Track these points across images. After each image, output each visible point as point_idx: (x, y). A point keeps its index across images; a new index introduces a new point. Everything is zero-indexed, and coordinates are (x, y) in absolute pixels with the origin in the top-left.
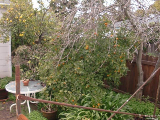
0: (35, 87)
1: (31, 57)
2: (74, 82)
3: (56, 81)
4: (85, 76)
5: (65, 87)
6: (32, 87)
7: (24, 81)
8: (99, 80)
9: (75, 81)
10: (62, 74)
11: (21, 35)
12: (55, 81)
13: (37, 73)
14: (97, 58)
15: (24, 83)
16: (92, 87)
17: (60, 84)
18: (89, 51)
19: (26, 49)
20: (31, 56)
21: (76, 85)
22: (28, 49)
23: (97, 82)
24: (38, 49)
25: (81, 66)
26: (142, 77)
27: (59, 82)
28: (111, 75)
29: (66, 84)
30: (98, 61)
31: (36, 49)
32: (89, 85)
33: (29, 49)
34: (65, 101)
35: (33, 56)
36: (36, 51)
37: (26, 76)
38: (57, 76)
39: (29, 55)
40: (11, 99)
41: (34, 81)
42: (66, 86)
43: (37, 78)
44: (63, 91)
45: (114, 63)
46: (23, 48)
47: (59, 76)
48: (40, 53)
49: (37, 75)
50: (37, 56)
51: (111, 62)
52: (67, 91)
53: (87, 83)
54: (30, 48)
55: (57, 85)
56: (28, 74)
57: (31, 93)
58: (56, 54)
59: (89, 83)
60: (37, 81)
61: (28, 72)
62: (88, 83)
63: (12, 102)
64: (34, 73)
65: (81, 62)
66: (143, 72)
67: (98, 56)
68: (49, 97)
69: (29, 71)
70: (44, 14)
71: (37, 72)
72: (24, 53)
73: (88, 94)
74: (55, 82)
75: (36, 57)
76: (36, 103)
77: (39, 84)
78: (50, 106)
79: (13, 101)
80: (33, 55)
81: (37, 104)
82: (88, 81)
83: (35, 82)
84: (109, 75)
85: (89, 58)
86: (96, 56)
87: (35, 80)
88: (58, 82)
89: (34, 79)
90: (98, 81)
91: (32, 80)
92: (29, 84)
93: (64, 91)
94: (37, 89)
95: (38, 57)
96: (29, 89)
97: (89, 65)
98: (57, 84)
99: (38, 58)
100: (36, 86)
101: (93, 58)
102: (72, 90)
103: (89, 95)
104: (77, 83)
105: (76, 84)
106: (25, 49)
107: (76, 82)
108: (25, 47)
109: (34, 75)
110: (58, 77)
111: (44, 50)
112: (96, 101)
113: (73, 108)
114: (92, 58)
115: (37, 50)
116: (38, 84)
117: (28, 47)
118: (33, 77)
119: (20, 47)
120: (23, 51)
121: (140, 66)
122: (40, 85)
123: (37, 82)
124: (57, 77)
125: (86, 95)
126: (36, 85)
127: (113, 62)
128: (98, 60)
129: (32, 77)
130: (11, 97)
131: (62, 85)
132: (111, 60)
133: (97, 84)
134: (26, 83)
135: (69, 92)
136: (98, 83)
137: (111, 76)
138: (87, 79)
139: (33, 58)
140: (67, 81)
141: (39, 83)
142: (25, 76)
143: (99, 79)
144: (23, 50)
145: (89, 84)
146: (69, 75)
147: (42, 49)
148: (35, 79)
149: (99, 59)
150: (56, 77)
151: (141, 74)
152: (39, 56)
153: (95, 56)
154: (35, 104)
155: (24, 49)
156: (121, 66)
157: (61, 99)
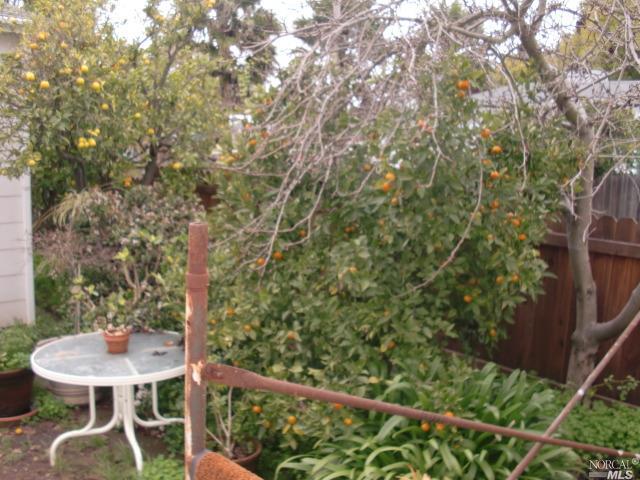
0: (157, 358)
1: (126, 234)
2: (334, 329)
3: (253, 328)
4: (373, 302)
5: (296, 350)
6: (144, 359)
7: (111, 335)
8: (434, 319)
9: (337, 323)
10: (276, 299)
11: (87, 144)
12: (247, 327)
13: (157, 299)
14: (429, 226)
15: (109, 343)
16: (409, 345)
17: (272, 340)
18: (391, 197)
19: (102, 205)
20: (123, 231)
21: (342, 340)
22: (109, 204)
23: (426, 324)
24: (151, 205)
25: (361, 259)
26: (590, 305)
27: (267, 331)
28: (480, 295)
29: (298, 338)
30: (434, 240)
31: (139, 206)
32: (393, 340)
33: (115, 204)
34: (299, 410)
35: (134, 232)
36: (141, 211)
37: (110, 315)
38: (255, 305)
39: (115, 230)
40: (48, 412)
41: (145, 332)
42: (299, 347)
43: (159, 322)
44: (286, 370)
45: (495, 247)
46: (89, 201)
47: (267, 308)
48: (160, 220)
49: (156, 310)
50: (151, 233)
51: (485, 243)
52: (305, 368)
53: (385, 330)
54: (118, 198)
55: (259, 343)
56: (119, 306)
57: (147, 382)
58: (246, 215)
59: (395, 331)
60: (161, 333)
61: (117, 299)
62: (391, 330)
63: (54, 426)
64: (145, 301)
65: (362, 244)
66: (594, 284)
67: (433, 219)
68: (224, 398)
69: (122, 292)
70: (168, 61)
71: (155, 294)
72: (96, 220)
73: (398, 377)
74: (249, 331)
75: (144, 234)
76: (156, 428)
77: (173, 345)
78: (228, 434)
79: (57, 423)
80: (133, 227)
81: (162, 429)
82: (390, 322)
83: (153, 339)
84: (470, 295)
85: (395, 226)
86: (425, 217)
87: (151, 330)
88: (262, 333)
89: (146, 327)
90: (429, 321)
91: (138, 330)
92: (130, 347)
93: (291, 370)
94: (169, 364)
95: (155, 234)
96: (135, 365)
97: (390, 255)
98: (259, 338)
99: (153, 238)
100: (164, 353)
101: (413, 225)
102: (325, 363)
103: (401, 381)
104: (346, 332)
105: (342, 336)
106: (99, 202)
107: (341, 328)
108: (100, 194)
109: (146, 310)
110: (263, 312)
111: (177, 206)
112: (436, 402)
113: (337, 436)
114: (407, 224)
115: (144, 207)
116: (166, 345)
117: (109, 196)
118: (139, 318)
119: (75, 197)
120: (88, 211)
121: (585, 258)
122: (175, 348)
123: (160, 336)
124: (259, 311)
125: (389, 382)
126: (161, 349)
127: (491, 242)
128: (432, 232)
129: (136, 315)
130: (46, 405)
131: (282, 341)
132: (481, 233)
133: (429, 333)
134: (117, 343)
135: (312, 371)
136: (433, 328)
137: (481, 301)
138: (384, 316)
139: (135, 242)
140: (300, 328)
141: (171, 343)
142: (105, 315)
143: (434, 313)
144: (91, 206)
145: (393, 336)
146: (310, 302)
147: (167, 205)
148: (150, 325)
149: (438, 231)
150: (253, 310)
151: (589, 292)
152: (155, 231)
153: (420, 219)
154: (154, 433)
155: (93, 203)
156: (521, 256)
157: (283, 402)
